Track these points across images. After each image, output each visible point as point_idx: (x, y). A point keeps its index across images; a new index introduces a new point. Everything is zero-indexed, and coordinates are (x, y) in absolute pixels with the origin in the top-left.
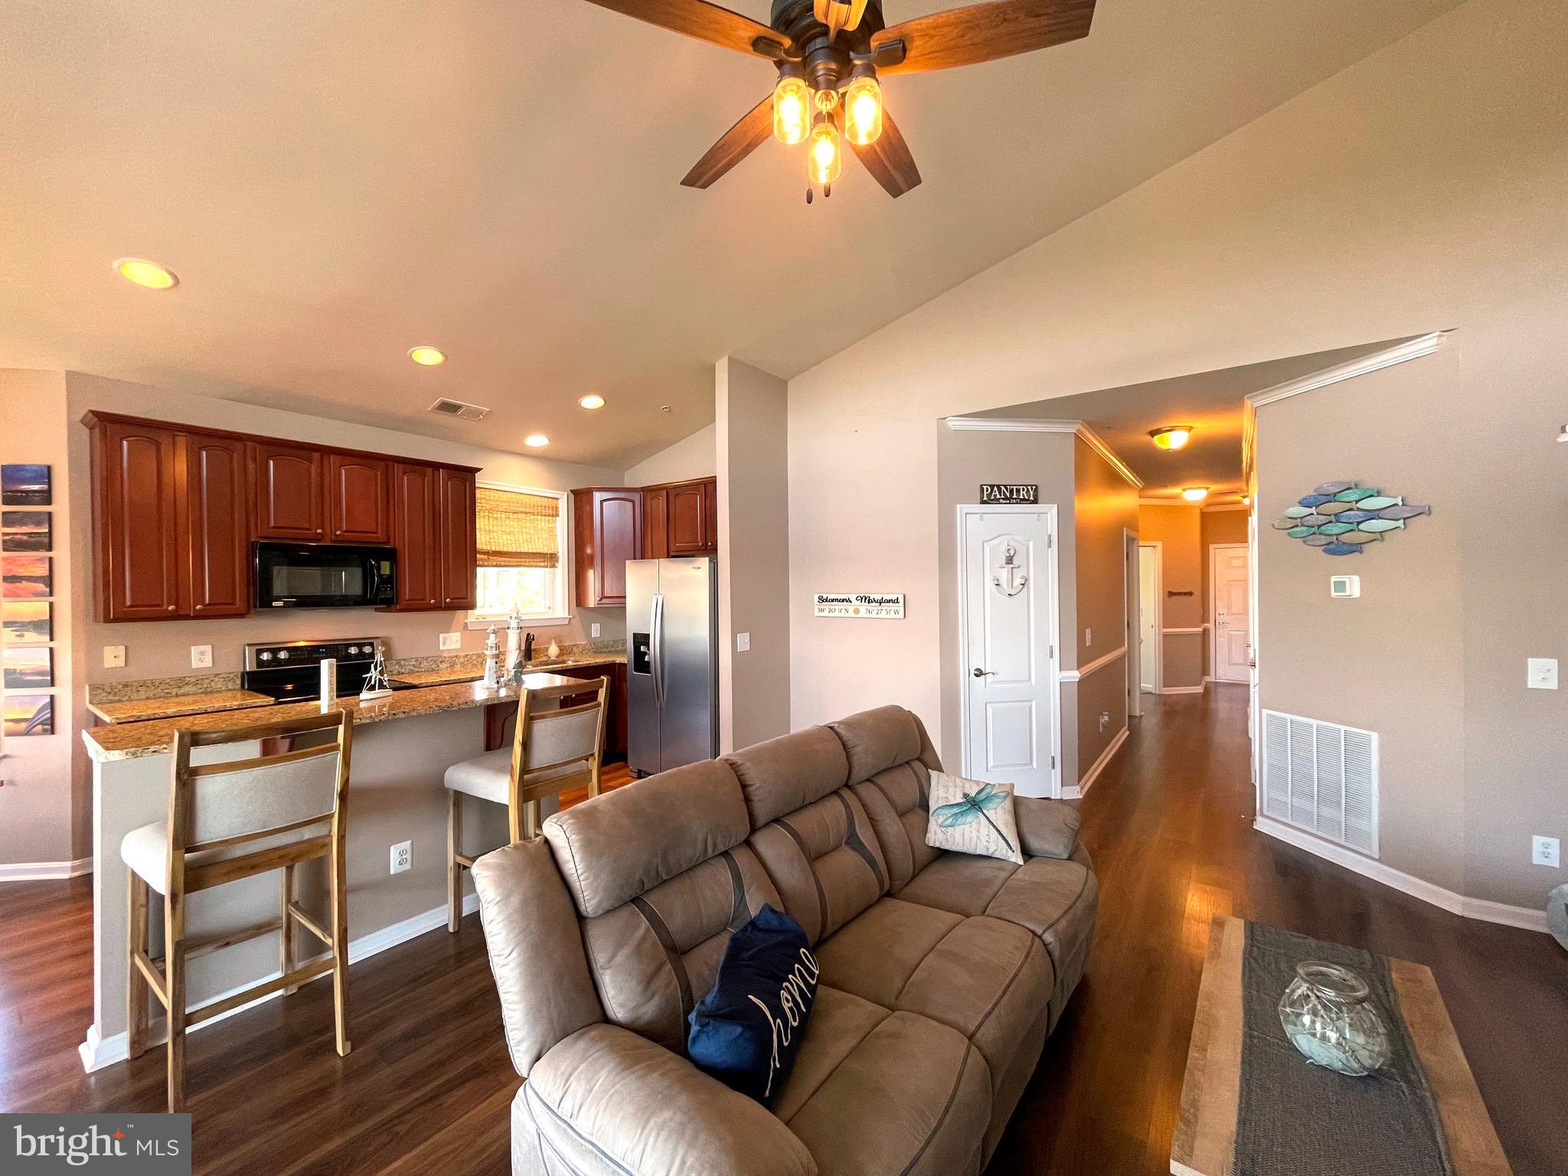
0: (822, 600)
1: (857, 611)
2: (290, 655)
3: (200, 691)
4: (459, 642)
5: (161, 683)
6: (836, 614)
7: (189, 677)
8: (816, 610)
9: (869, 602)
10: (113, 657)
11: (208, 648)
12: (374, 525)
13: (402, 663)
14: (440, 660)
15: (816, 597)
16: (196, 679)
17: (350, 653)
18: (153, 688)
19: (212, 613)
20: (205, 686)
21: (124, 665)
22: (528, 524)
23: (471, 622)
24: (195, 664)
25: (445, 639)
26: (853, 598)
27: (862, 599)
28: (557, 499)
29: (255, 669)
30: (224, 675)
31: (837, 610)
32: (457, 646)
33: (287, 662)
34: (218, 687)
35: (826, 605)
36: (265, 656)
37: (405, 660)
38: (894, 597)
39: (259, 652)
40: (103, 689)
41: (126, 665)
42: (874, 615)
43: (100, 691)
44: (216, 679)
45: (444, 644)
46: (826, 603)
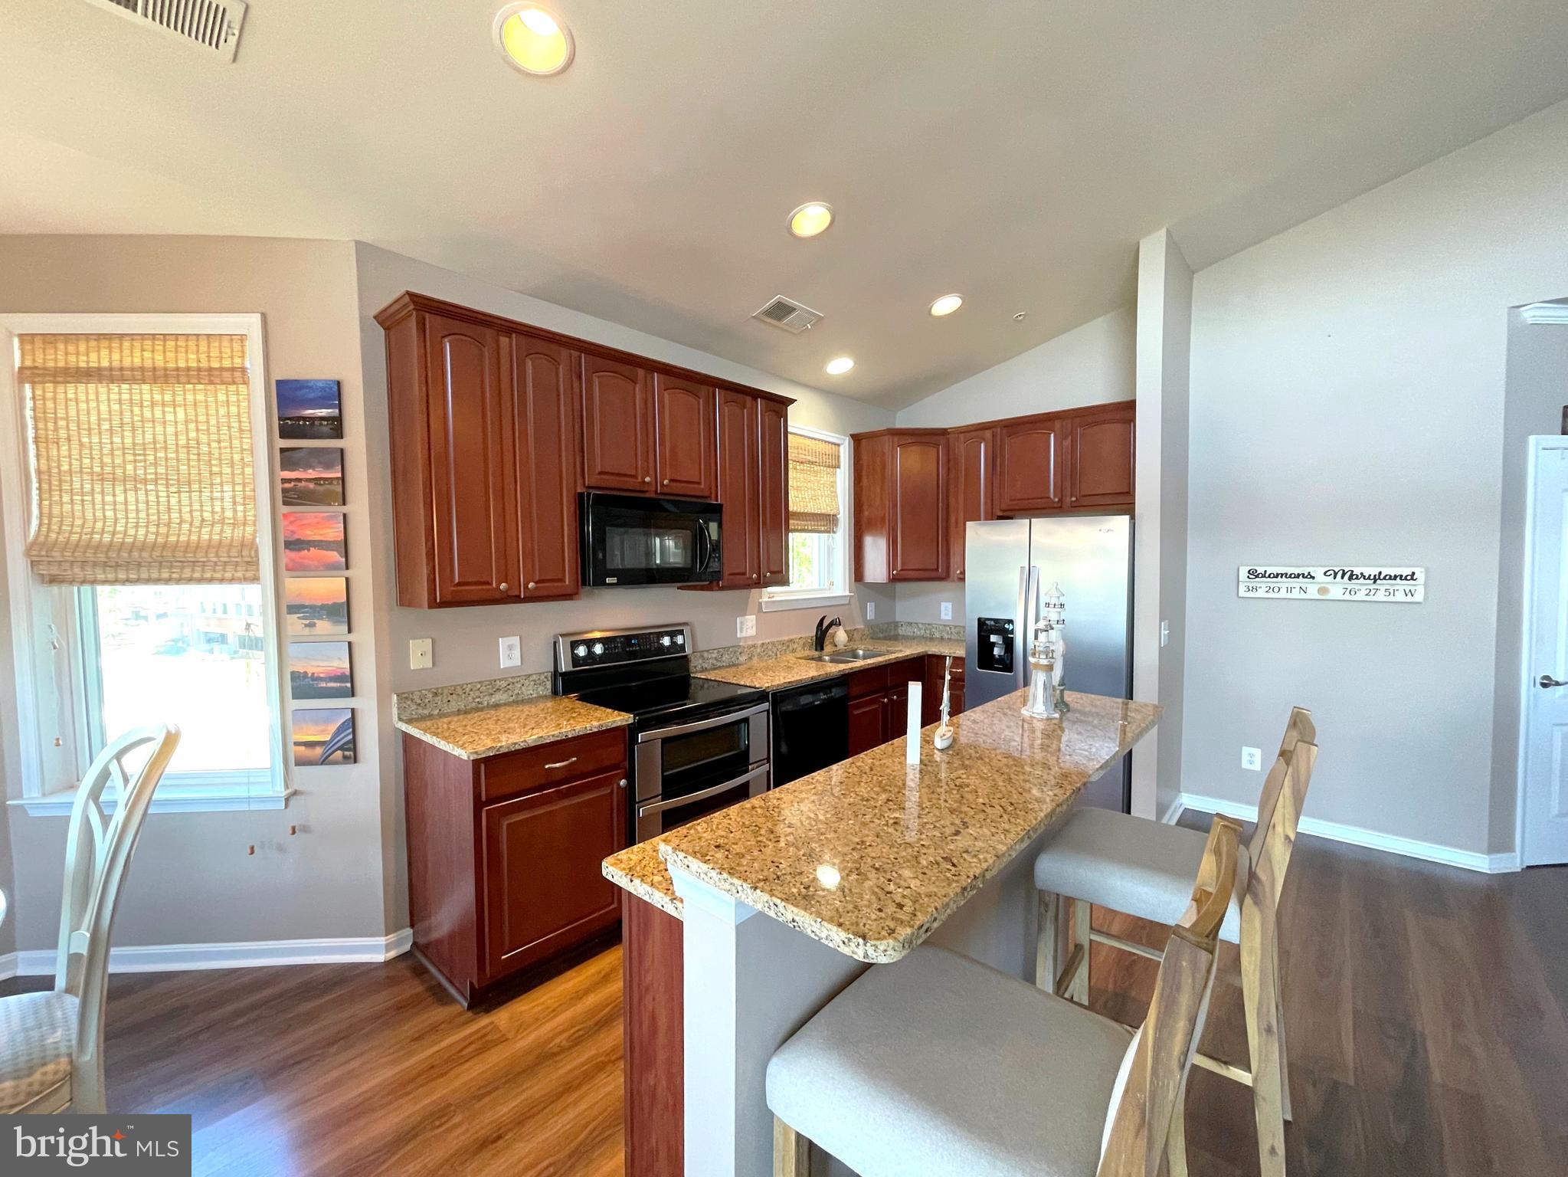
0: (1253, 574)
1: (1323, 590)
2: (605, 649)
3: (511, 699)
4: (754, 628)
5: (471, 690)
6: (1283, 594)
7: (500, 680)
8: (1242, 588)
9: (1350, 578)
10: (418, 655)
11: (515, 640)
12: (697, 473)
13: (706, 655)
14: (740, 651)
15: (1243, 573)
16: (507, 683)
17: (662, 644)
18: (463, 696)
19: (546, 593)
20: (516, 692)
21: (431, 666)
22: (812, 478)
23: (766, 602)
24: (504, 663)
25: (742, 623)
26: (1318, 573)
27: (1336, 574)
28: (839, 445)
29: (571, 669)
30: (534, 677)
31: (1283, 590)
32: (752, 632)
33: (602, 658)
34: (529, 693)
35: (1263, 584)
36: (582, 651)
37: (708, 651)
38: (1406, 572)
39: (574, 645)
40: (412, 700)
41: (433, 665)
42: (1361, 596)
43: (409, 702)
44: (527, 682)
45: (741, 631)
46: (1264, 579)
